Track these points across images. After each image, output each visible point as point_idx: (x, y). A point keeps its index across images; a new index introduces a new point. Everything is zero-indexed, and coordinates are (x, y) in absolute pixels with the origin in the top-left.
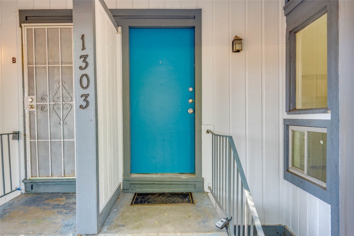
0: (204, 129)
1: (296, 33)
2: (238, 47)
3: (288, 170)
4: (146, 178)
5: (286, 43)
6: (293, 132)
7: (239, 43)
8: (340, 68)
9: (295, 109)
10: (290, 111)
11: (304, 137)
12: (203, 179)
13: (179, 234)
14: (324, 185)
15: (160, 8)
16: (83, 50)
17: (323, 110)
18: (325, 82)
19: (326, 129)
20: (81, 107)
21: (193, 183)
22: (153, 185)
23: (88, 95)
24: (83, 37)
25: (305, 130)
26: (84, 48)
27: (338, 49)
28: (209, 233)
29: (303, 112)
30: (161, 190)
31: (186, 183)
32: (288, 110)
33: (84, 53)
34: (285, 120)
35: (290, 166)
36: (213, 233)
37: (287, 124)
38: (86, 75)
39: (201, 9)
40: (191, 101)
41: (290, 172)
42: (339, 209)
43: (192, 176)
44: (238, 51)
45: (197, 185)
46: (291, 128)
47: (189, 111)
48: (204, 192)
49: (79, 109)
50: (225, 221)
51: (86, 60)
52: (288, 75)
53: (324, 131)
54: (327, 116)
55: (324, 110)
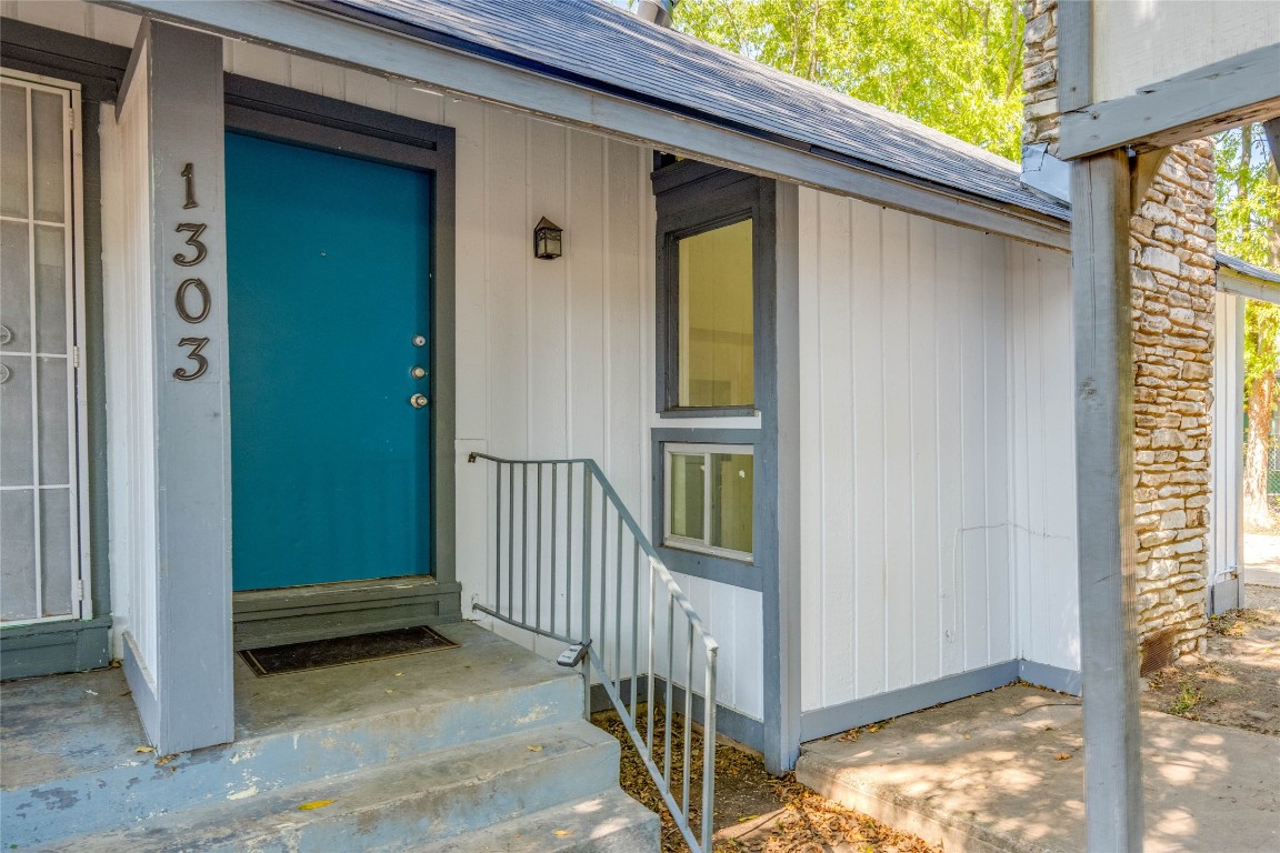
0: (462, 450)
1: (678, 238)
2: (551, 247)
3: (662, 545)
4: (278, 599)
5: (658, 258)
6: (673, 456)
7: (554, 239)
8: (778, 333)
9: (678, 406)
10: (667, 410)
11: (703, 468)
12: (460, 586)
13: (471, 699)
14: (749, 558)
15: (327, 94)
16: (186, 207)
17: (746, 411)
18: (749, 350)
19: (752, 447)
20: (179, 374)
21: (430, 599)
22: (305, 618)
23: (206, 340)
24: (188, 170)
25: (706, 451)
26: (191, 202)
27: (775, 297)
28: (542, 684)
29: (701, 412)
30: (330, 630)
31: (408, 602)
32: (662, 407)
33: (192, 216)
34: (654, 431)
35: (667, 533)
36: (551, 682)
37: (660, 440)
38: (200, 284)
39: (453, 130)
40: (419, 372)
41: (667, 547)
42: (777, 595)
43: (428, 582)
44: (549, 257)
45: (441, 604)
46: (669, 447)
47: (413, 400)
48: (462, 620)
49: (172, 379)
50: (579, 648)
51: (200, 239)
52: (662, 329)
53: (748, 450)
54: (754, 422)
55: (749, 410)
